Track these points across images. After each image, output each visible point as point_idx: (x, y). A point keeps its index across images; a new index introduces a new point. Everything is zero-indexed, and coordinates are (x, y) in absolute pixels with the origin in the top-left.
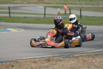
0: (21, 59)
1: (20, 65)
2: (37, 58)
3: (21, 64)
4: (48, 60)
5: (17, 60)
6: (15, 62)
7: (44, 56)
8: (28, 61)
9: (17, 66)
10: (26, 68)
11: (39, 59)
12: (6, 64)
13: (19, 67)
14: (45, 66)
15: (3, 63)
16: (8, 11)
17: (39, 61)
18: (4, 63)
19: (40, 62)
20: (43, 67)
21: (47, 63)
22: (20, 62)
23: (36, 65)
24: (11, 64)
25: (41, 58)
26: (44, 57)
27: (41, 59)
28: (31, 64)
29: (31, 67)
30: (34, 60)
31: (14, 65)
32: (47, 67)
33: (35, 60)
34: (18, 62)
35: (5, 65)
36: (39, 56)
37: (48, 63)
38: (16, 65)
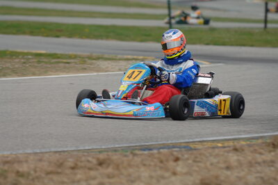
0: (200, 142)
1: (196, 157)
2: (244, 139)
3: (200, 154)
4: (273, 144)
5: (188, 142)
6: (185, 147)
7: (262, 132)
8: (218, 147)
9: (188, 159)
10: (212, 164)
11: (248, 142)
12: (159, 153)
13: (195, 161)
14: (264, 162)
15: (151, 152)
16: (166, 11)
17: (249, 146)
18: (155, 151)
19: (252, 149)
20: (259, 163)
21: (270, 152)
22: (195, 149)
23: (241, 158)
24: (172, 155)
25: (253, 138)
26: (261, 137)
27: (254, 142)
28: (226, 154)
29: (225, 162)
30: (236, 143)
31: (180, 156)
32: (271, 164)
33: (237, 145)
34: (191, 149)
35: (157, 156)
36: (249, 133)
37: (273, 154)
38: (186, 156)
